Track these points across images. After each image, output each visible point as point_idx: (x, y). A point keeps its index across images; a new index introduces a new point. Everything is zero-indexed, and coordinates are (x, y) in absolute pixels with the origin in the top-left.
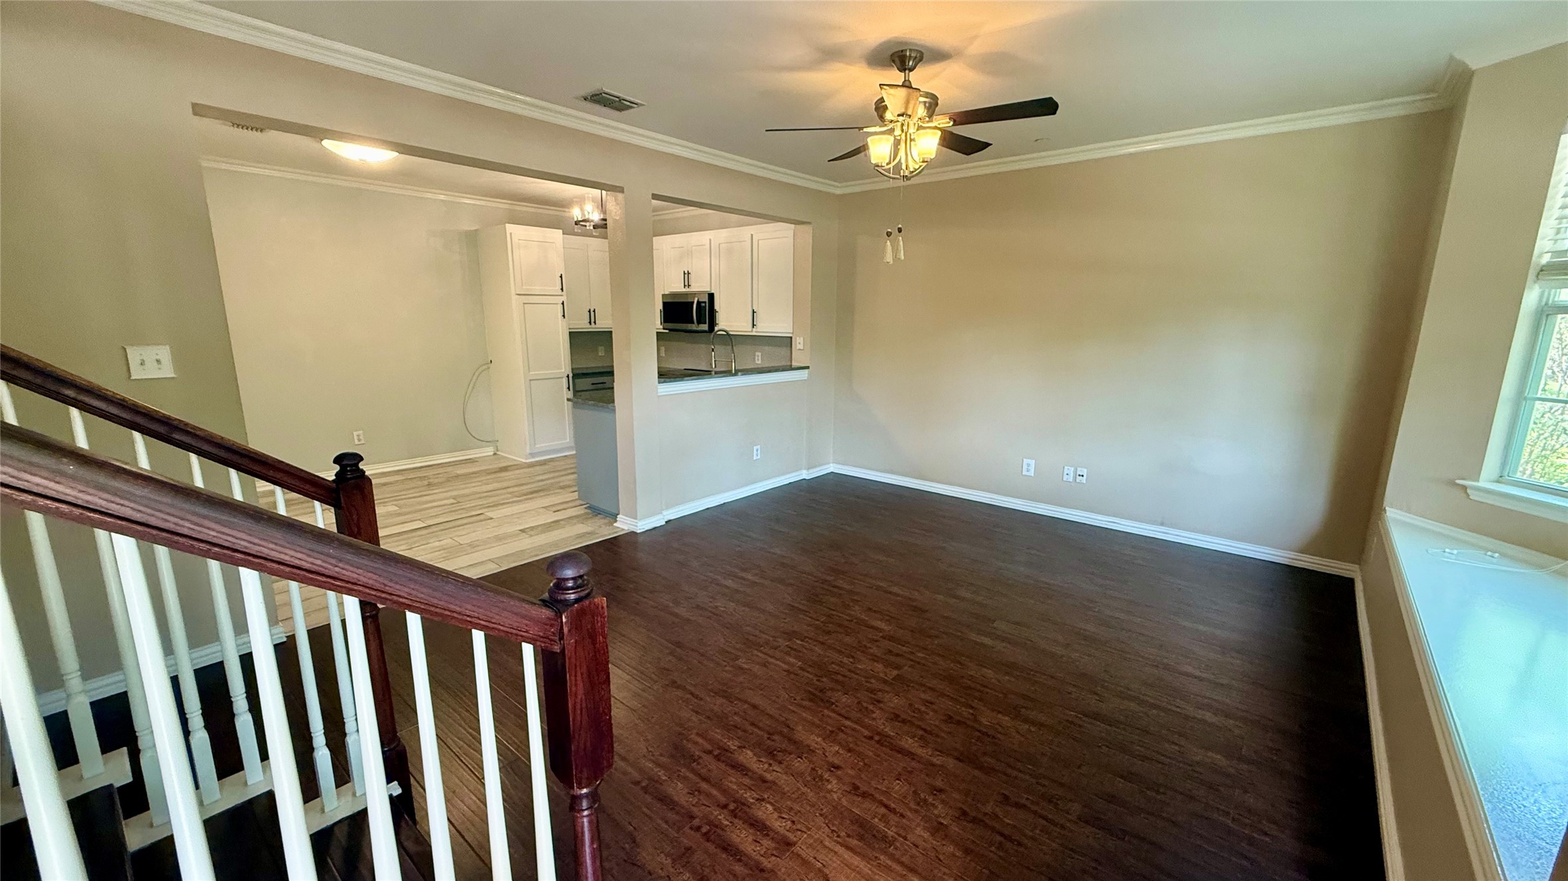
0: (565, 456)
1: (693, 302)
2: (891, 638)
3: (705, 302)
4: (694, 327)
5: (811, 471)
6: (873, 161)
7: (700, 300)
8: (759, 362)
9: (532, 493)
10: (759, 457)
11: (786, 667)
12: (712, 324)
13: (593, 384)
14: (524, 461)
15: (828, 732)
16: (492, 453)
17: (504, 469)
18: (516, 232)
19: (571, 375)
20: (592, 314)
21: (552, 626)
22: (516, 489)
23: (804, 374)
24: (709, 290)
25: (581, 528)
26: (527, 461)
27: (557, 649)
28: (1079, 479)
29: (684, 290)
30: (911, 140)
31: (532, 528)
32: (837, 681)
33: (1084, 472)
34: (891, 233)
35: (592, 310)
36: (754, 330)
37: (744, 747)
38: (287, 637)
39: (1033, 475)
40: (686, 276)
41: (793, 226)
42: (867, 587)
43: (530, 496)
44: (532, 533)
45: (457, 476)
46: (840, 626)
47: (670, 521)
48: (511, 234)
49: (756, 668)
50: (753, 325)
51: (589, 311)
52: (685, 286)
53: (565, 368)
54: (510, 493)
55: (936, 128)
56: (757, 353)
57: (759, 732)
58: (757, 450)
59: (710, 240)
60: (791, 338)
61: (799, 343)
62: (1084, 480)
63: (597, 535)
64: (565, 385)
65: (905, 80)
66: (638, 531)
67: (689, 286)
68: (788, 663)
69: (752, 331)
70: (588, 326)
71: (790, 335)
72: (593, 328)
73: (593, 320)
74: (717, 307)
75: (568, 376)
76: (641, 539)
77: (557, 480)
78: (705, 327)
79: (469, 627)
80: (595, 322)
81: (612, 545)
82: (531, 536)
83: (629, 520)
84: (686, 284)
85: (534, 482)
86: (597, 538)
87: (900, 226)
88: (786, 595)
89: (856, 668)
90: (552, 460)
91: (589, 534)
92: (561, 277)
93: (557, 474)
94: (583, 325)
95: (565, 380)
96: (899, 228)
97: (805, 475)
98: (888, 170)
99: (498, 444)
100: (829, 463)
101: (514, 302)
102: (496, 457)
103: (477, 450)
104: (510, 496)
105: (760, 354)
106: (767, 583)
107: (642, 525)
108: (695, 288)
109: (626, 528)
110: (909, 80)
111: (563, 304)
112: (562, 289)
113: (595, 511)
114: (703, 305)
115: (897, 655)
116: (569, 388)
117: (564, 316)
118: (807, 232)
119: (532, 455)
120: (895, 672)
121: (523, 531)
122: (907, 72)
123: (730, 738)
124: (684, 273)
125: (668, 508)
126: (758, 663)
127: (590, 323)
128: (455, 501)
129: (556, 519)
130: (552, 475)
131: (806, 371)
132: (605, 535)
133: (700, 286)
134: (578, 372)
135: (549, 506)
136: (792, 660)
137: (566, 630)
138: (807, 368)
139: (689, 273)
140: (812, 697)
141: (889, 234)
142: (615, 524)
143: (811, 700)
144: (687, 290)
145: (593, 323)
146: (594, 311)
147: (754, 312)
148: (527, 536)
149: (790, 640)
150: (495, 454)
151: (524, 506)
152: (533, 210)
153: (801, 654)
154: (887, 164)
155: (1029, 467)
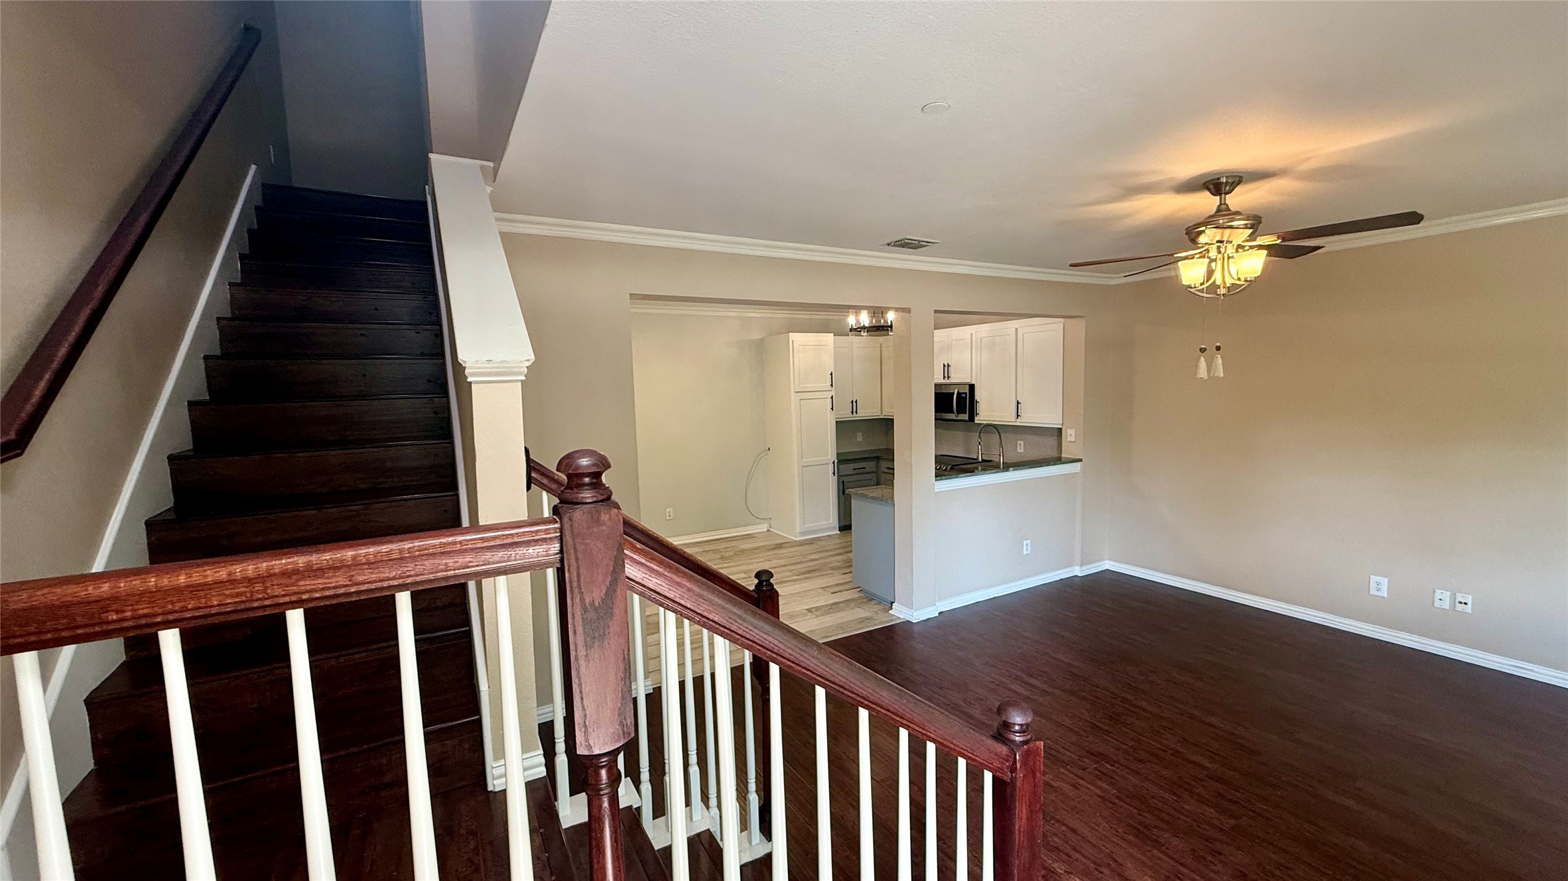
0: (829, 536)
1: (953, 393)
2: (1218, 779)
3: (966, 393)
4: (952, 416)
5: (1084, 568)
6: (1185, 282)
7: (960, 391)
8: (1022, 451)
9: (810, 572)
10: (1029, 552)
11: (1098, 792)
12: (972, 414)
13: (854, 469)
14: (794, 539)
15: (1163, 876)
16: (766, 530)
17: (779, 546)
18: (797, 338)
19: (836, 461)
20: (854, 404)
21: (1007, 761)
22: (793, 567)
23: (1076, 467)
24: (970, 381)
25: (861, 613)
26: (797, 539)
27: (1007, 779)
28: (1459, 607)
29: (943, 381)
30: (1229, 258)
31: (817, 608)
32: (1162, 820)
33: (1469, 599)
34: (1205, 349)
35: (854, 401)
36: (1018, 420)
37: (1071, 873)
38: (653, 689)
39: (1386, 596)
40: (946, 368)
41: (1062, 320)
42: (1177, 713)
43: (807, 576)
44: (819, 613)
45: (742, 551)
46: (1153, 754)
47: (942, 612)
48: (793, 341)
49: (1067, 788)
50: (1018, 416)
51: (852, 402)
52: (944, 377)
53: (831, 455)
54: (790, 571)
55: (1260, 247)
56: (1019, 442)
57: (1084, 860)
58: (1027, 545)
59: (972, 334)
60: (1061, 429)
61: (1070, 435)
62: (1468, 609)
63: (877, 622)
64: (831, 471)
65: (1221, 204)
66: (914, 621)
67: (948, 377)
68: (1099, 788)
69: (1016, 422)
70: (851, 415)
71: (1060, 427)
72: (855, 417)
73: (855, 410)
74: (977, 397)
75: (834, 463)
76: (916, 629)
77: (827, 560)
78: (966, 417)
79: (956, 754)
80: (856, 412)
81: (890, 632)
82: (817, 616)
83: (904, 609)
84: (946, 375)
85: (806, 562)
86: (876, 625)
87: (1218, 344)
88: (1084, 711)
89: (1183, 808)
90: (818, 539)
91: (868, 619)
92: (831, 374)
93: (826, 554)
94: (846, 415)
95: (831, 466)
96: (1217, 347)
97: (1078, 571)
98: (1202, 291)
99: (771, 521)
100: (1104, 560)
101: (792, 397)
102: (769, 532)
103: (755, 527)
104: (789, 574)
105: (1022, 443)
106: (1058, 692)
107: (917, 615)
108: (954, 379)
109: (902, 617)
110: (1225, 204)
111: (832, 398)
112: (832, 385)
113: (869, 597)
114: (964, 395)
115: (1231, 801)
116: (834, 473)
117: (832, 409)
118: (1079, 326)
119: (802, 534)
120: (1232, 822)
121: (809, 610)
122: (1223, 195)
123: (1054, 861)
124: (944, 366)
125: (941, 599)
126: (1068, 783)
127: (852, 412)
128: (746, 576)
129: (835, 601)
130: (822, 555)
131: (1079, 464)
132: (883, 623)
133: (959, 376)
134: (843, 458)
135: (827, 587)
136: (1104, 785)
137: (1018, 765)
138: (1080, 460)
139: (948, 366)
140: (1138, 834)
141: (1203, 350)
142: (890, 612)
143: (1137, 836)
144: (946, 381)
145: (854, 413)
146: (856, 402)
147: (1018, 403)
148: (814, 616)
149: (1097, 762)
150: (768, 530)
151: (803, 585)
152: (808, 317)
153: (1114, 781)
154: (1202, 284)
155: (1380, 586)
